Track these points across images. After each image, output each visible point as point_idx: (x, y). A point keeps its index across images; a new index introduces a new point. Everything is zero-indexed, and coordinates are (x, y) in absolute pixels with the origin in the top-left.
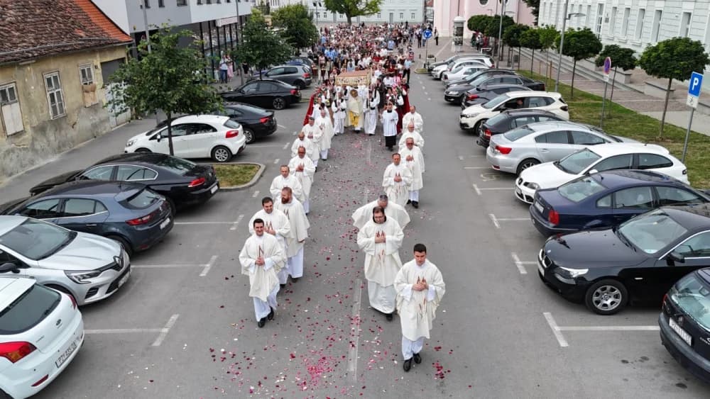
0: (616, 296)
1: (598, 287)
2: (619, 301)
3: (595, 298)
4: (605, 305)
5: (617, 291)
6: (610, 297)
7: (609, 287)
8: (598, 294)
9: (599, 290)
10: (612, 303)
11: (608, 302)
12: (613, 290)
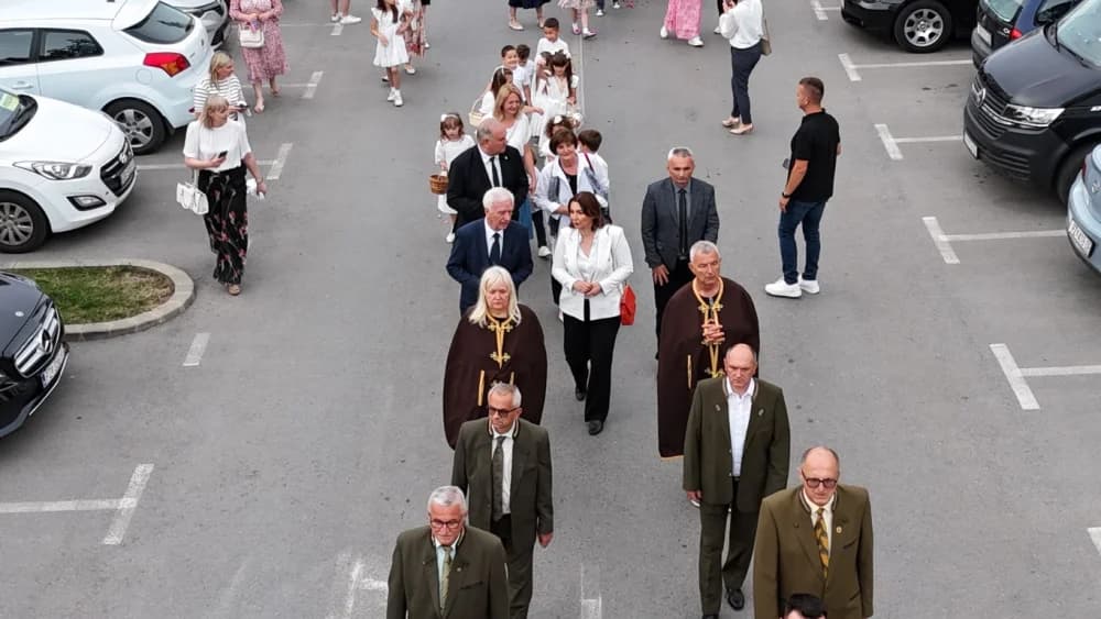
0: (936, 25)
1: (912, 11)
2: (939, 32)
3: (907, 30)
4: (922, 39)
5: (937, 18)
6: (928, 27)
7: (926, 12)
8: (911, 23)
9: (912, 17)
10: (931, 35)
11: (926, 35)
12: (931, 16)
